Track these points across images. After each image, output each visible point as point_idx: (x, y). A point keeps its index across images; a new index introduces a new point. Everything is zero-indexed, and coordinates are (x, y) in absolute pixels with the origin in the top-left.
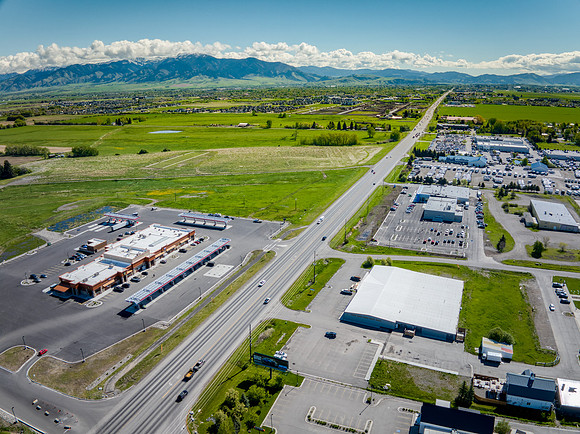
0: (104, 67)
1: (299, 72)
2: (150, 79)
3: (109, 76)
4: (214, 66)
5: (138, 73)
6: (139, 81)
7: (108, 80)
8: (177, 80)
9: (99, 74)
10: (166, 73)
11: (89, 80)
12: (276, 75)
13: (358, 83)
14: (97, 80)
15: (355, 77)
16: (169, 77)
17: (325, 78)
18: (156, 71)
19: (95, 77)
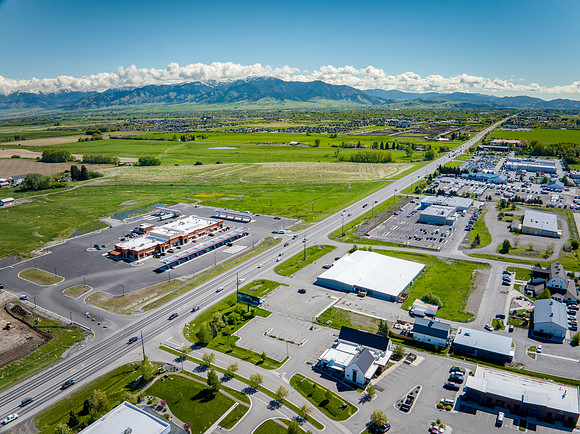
0: (178, 89)
1: (364, 95)
2: (220, 100)
3: (182, 96)
4: (282, 89)
5: (209, 94)
6: (209, 102)
7: (180, 101)
8: (245, 102)
9: (173, 95)
10: (236, 94)
11: (163, 100)
12: (341, 98)
13: (423, 106)
14: (170, 100)
15: (421, 100)
16: (238, 99)
17: (391, 101)
18: (226, 93)
19: (169, 98)
